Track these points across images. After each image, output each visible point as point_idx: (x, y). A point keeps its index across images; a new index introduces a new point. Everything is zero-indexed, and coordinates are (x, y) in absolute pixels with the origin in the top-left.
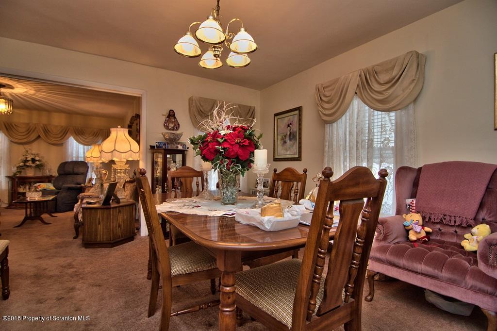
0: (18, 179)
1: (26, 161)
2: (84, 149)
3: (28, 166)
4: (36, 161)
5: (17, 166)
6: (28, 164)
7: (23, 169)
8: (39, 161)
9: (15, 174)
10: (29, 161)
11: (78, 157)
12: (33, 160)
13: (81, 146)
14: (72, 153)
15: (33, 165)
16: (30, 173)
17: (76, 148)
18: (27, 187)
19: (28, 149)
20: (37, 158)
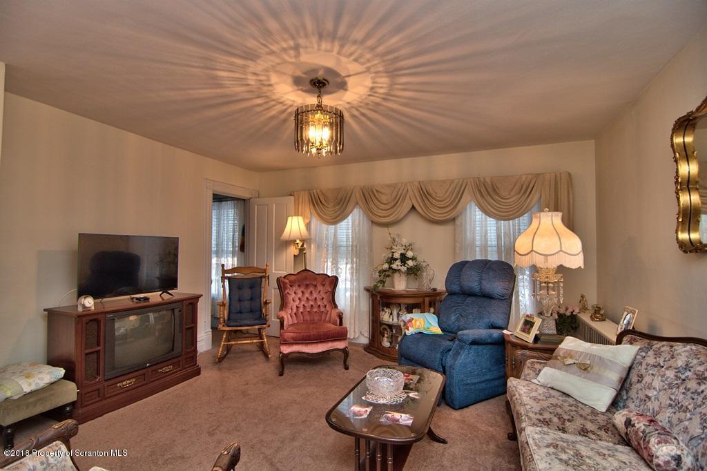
0: (381, 297)
1: (392, 260)
2: (498, 229)
3: (395, 270)
4: (409, 259)
5: (380, 268)
6: (394, 266)
7: (388, 276)
8: (413, 259)
9: (376, 286)
10: (396, 259)
11: (485, 247)
12: (404, 258)
13: (491, 222)
14: (474, 239)
15: (404, 269)
16: (400, 285)
17: (482, 228)
18: (395, 313)
19: (395, 237)
20: (410, 254)
